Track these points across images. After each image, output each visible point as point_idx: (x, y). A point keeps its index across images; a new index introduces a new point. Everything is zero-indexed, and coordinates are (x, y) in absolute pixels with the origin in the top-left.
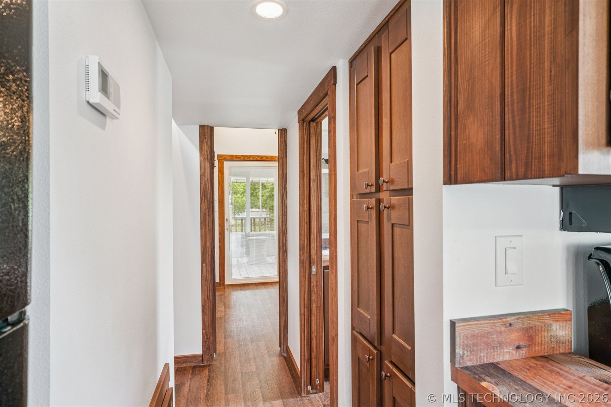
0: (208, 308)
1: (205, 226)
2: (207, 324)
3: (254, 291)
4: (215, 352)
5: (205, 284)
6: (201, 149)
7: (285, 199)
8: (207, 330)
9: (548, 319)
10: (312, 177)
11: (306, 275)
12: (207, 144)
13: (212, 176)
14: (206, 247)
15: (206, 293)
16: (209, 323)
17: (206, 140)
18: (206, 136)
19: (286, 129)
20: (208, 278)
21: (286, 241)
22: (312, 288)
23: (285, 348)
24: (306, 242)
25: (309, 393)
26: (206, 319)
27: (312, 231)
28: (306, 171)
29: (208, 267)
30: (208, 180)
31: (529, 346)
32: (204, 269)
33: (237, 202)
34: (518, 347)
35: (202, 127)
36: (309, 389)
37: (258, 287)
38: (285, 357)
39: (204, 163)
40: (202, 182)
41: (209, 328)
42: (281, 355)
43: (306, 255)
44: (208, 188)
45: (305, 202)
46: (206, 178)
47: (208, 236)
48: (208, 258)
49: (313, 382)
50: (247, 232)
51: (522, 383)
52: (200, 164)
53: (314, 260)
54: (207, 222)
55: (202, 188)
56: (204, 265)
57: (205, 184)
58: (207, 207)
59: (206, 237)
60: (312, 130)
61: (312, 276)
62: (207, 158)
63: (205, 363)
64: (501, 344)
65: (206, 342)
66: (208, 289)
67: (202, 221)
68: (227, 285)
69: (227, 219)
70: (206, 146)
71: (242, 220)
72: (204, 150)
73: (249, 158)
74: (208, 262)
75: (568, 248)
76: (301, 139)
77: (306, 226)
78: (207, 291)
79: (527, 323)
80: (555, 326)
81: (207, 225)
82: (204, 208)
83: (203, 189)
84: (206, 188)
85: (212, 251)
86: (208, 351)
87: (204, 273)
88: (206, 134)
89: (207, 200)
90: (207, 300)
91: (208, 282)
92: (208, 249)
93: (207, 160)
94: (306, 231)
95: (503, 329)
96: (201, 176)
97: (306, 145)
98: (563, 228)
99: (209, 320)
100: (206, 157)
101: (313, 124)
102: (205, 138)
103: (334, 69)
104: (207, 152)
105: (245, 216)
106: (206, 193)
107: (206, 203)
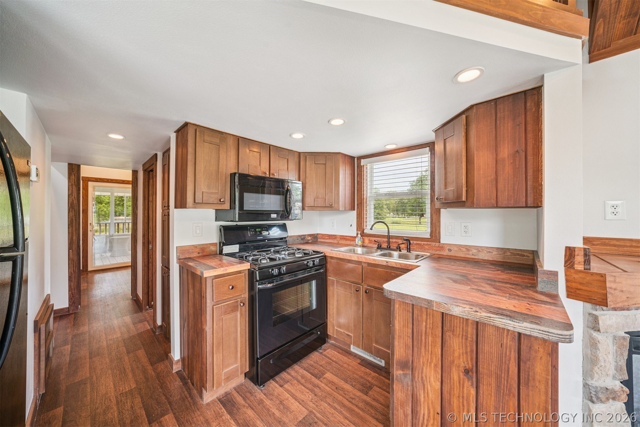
0: (74, 278)
1: (72, 227)
2: (73, 287)
3: (115, 272)
4: (80, 304)
5: (72, 263)
6: (69, 178)
7: (136, 210)
8: (73, 291)
9: (209, 245)
10: (150, 200)
11: (146, 250)
12: (74, 175)
13: (79, 195)
14: (73, 240)
15: (72, 268)
16: (75, 287)
17: (74, 173)
18: (74, 171)
19: (137, 171)
20: (74, 259)
21: (137, 234)
22: (149, 256)
23: (135, 294)
24: (146, 233)
25: (147, 310)
26: (72, 284)
27: (150, 227)
28: (146, 196)
29: (74, 252)
30: (75, 198)
31: (202, 253)
32: (71, 253)
33: (102, 211)
34: (199, 253)
35: (69, 164)
36: (148, 307)
37: (119, 269)
38: (135, 300)
39: (72, 187)
40: (70, 199)
41: (74, 290)
42: (132, 299)
43: (146, 239)
44: (75, 202)
45: (146, 212)
46: (73, 197)
47: (74, 233)
48: (75, 246)
49: (149, 304)
50: (111, 234)
51: (198, 261)
52: (68, 188)
53: (151, 242)
54: (74, 224)
55: (70, 202)
56: (70, 251)
57: (73, 201)
58: (74, 215)
59: (72, 233)
60: (151, 176)
61: (149, 250)
62: (75, 184)
63: (71, 312)
64: (193, 252)
65: (72, 299)
66: (75, 266)
67: (69, 224)
68: (89, 271)
69: (90, 223)
70: (73, 176)
71: (106, 225)
72: (72, 179)
73: (113, 181)
74: (74, 249)
75: (217, 226)
76: (144, 179)
77: (146, 225)
78: (74, 267)
79: (201, 247)
80: (211, 247)
81: (74, 225)
82: (71, 215)
83: (71, 204)
84: (73, 203)
85: (78, 242)
86: (73, 304)
87: (71, 256)
88: (74, 169)
89: (74, 211)
90: (73, 273)
91: (74, 262)
92: (74, 241)
93: (74, 186)
94: (146, 227)
95: (194, 248)
96: (68, 195)
97: (146, 183)
98: (216, 221)
99: (75, 285)
100: (73, 183)
101: (151, 173)
102: (73, 172)
103: (156, 155)
104: (75, 180)
105: (109, 222)
106: (73, 206)
107: (73, 212)
